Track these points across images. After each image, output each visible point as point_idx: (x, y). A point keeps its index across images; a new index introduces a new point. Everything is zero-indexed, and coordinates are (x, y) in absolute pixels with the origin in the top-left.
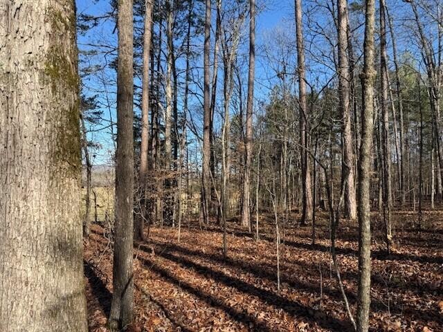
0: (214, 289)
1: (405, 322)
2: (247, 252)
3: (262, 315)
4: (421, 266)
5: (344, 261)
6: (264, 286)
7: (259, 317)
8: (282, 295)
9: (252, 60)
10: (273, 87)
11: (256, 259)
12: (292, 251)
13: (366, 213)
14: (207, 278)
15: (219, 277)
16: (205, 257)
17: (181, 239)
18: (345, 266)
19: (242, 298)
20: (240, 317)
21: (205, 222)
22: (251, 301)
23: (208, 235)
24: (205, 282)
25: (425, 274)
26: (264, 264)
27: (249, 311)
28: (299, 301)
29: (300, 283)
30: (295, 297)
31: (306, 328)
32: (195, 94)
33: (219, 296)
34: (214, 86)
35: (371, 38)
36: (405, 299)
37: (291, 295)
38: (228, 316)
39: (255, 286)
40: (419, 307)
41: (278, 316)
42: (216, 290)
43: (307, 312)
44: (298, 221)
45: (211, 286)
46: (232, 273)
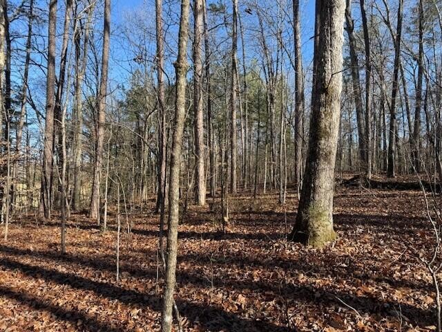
0: (42, 290)
1: (226, 293)
2: (91, 245)
3: (94, 309)
4: (246, 243)
5: (186, 244)
6: (102, 279)
7: (91, 311)
8: (120, 286)
9: (107, 38)
10: (134, 71)
11: (99, 252)
12: (139, 240)
13: (175, 197)
14: (36, 278)
15: (52, 276)
16: (36, 256)
17: (8, 237)
18: (187, 249)
19: (75, 295)
20: (68, 315)
21: (46, 216)
22: (84, 296)
23: (47, 230)
24: (32, 283)
25: (248, 249)
26: (106, 256)
27: (80, 307)
28: (137, 289)
29: (141, 271)
30: (133, 286)
31: (138, 314)
32: (39, 66)
33: (47, 296)
34: (64, 60)
35: (185, 29)
36: (229, 273)
37: (129, 284)
38: (54, 317)
39: (93, 279)
40: (239, 278)
41: (111, 307)
42: (44, 291)
43: (142, 299)
44: (152, 209)
45: (39, 286)
46: (68, 269)
